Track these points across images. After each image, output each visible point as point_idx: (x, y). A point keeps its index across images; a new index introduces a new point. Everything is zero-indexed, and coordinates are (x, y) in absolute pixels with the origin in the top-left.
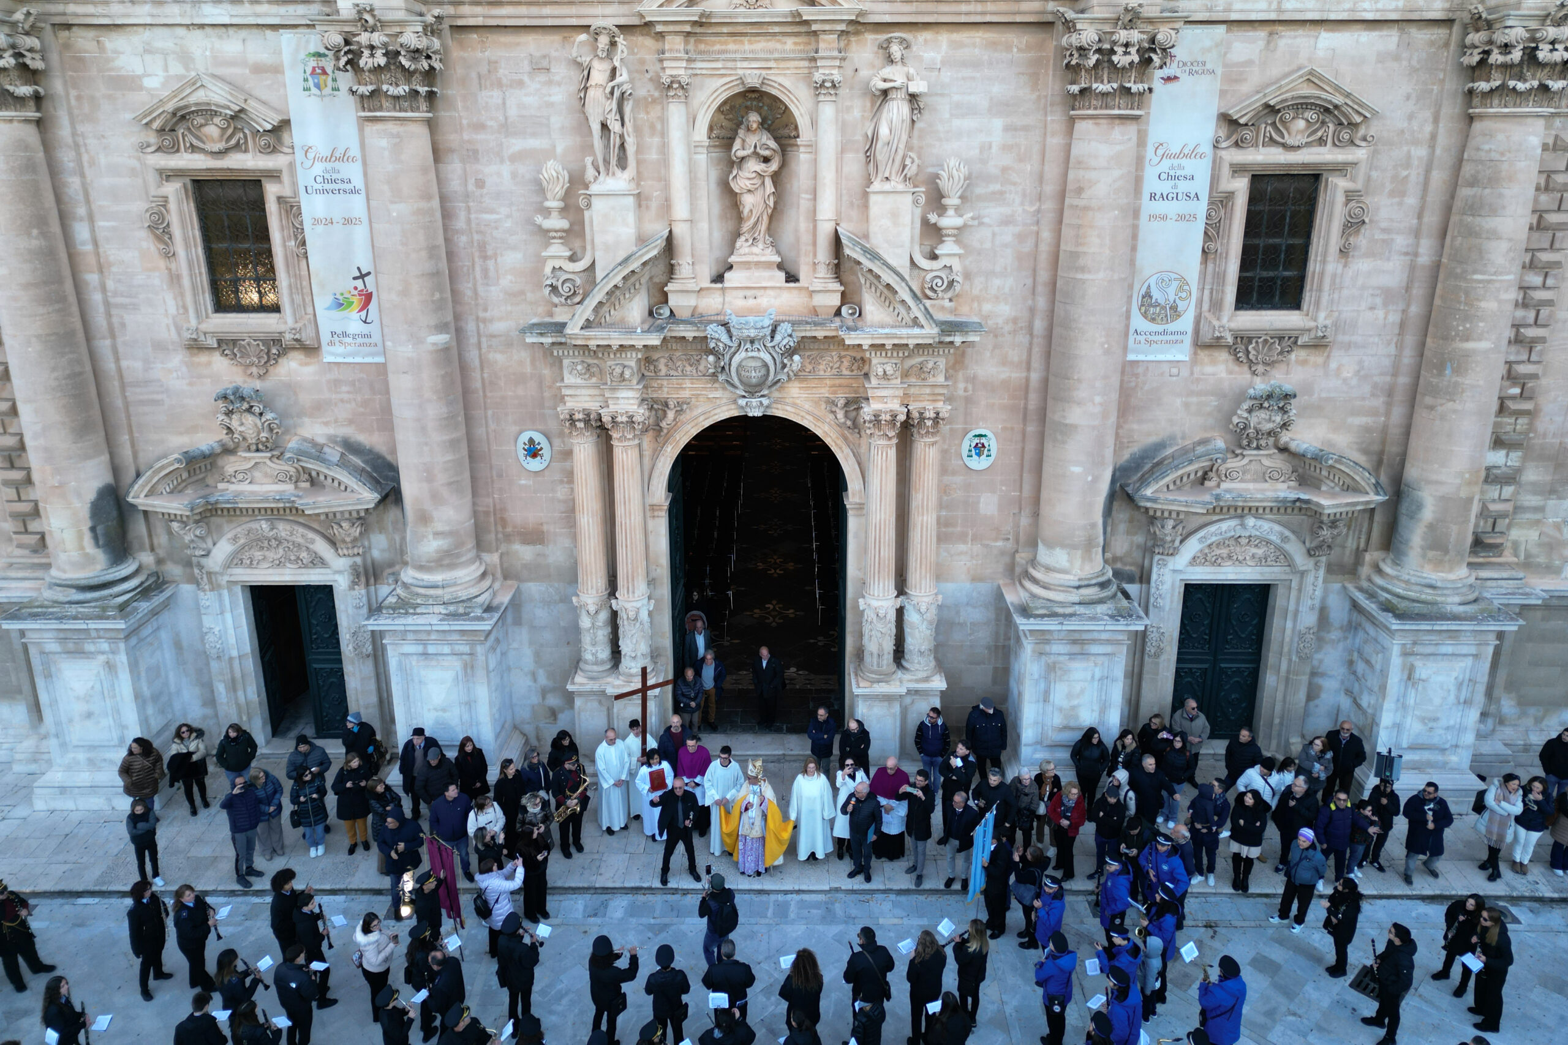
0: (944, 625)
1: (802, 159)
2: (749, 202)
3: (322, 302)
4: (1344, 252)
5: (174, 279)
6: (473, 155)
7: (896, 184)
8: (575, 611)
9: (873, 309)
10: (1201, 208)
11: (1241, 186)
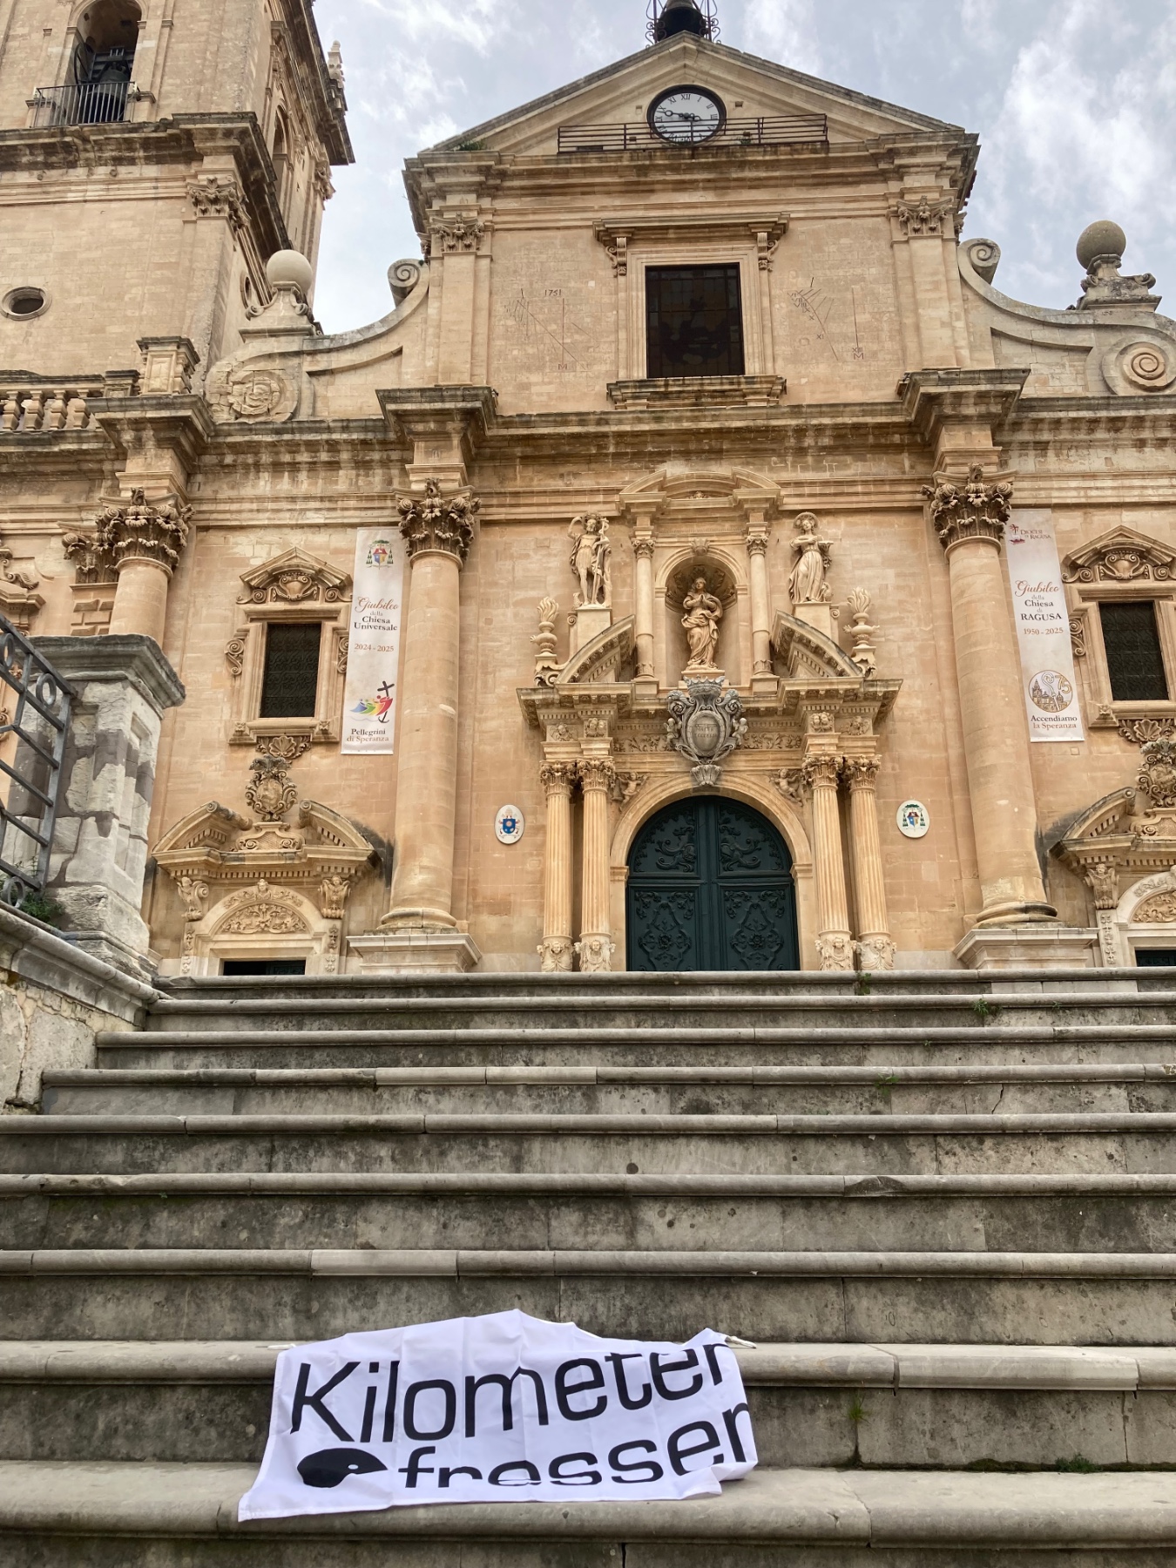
3: (350, 705)
5: (235, 693)
6: (486, 602)
7: (816, 601)
9: (806, 677)
10: (1065, 623)
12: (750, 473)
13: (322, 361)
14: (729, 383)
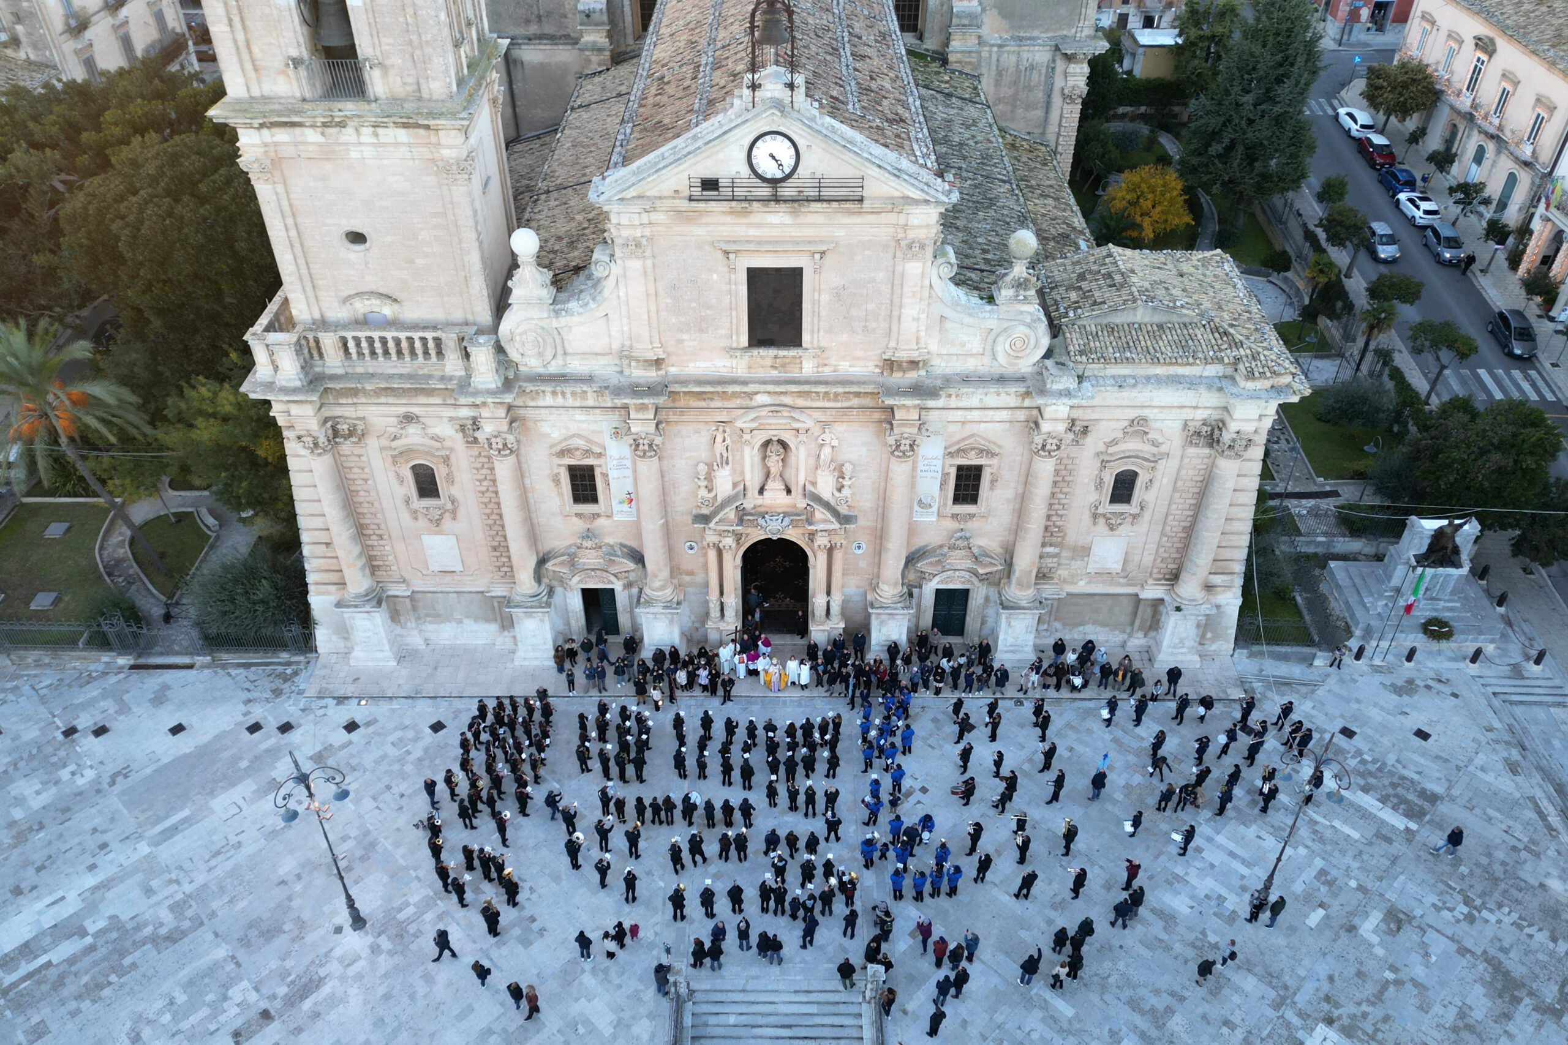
0: (845, 604)
1: (792, 458)
2: (773, 470)
3: (614, 503)
4: (992, 488)
5: (560, 494)
7: (827, 472)
8: (707, 602)
9: (818, 514)
10: (939, 475)
11: (953, 472)
12: (801, 402)
13: (563, 321)
14: (792, 352)
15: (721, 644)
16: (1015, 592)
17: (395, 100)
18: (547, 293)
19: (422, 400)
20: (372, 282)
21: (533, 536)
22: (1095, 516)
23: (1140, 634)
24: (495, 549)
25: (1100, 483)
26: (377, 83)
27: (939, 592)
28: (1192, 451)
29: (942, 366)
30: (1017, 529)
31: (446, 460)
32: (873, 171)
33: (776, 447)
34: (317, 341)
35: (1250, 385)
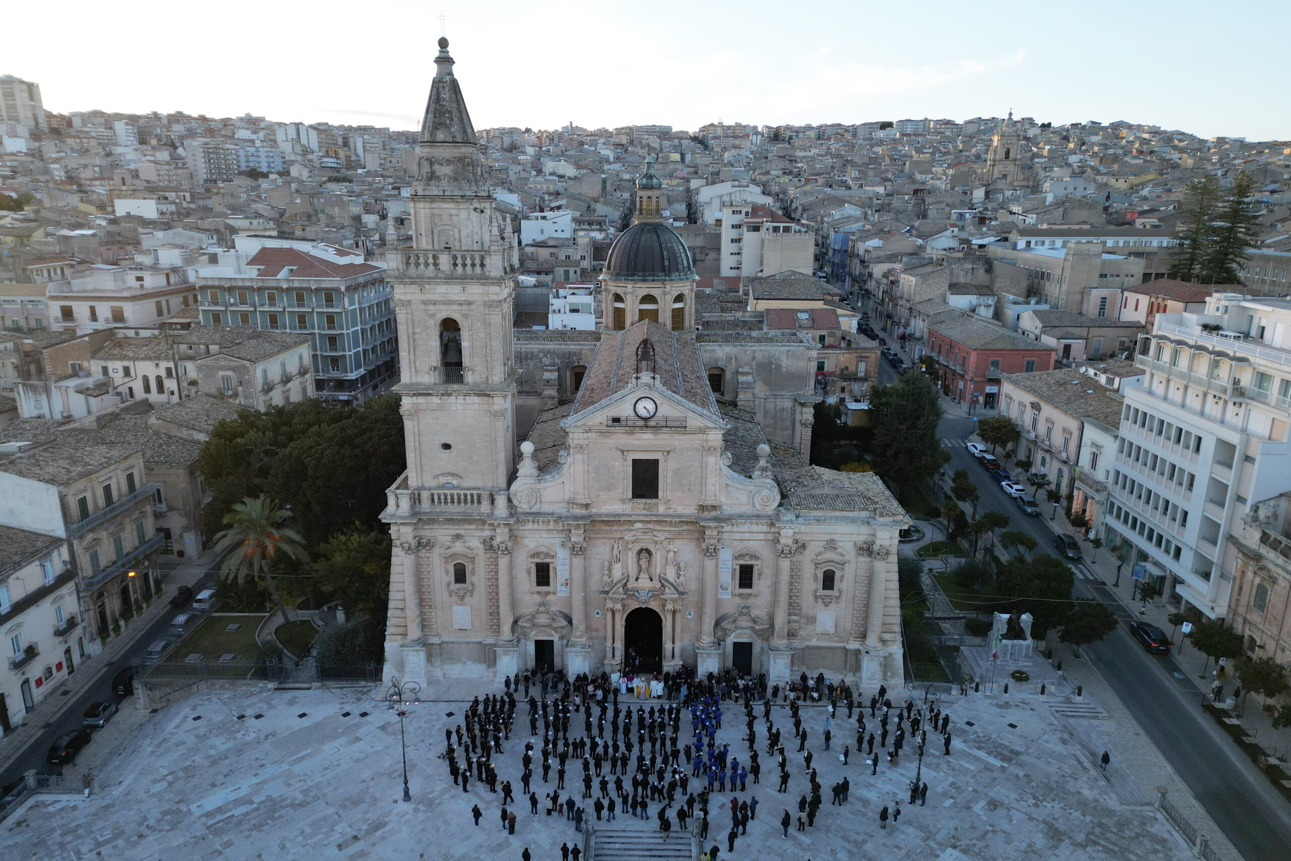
0: (682, 650)
1: (653, 559)
3: (558, 586)
4: (759, 579)
5: (530, 580)
6: (591, 561)
7: (671, 567)
8: (605, 648)
9: (667, 590)
10: (731, 571)
11: (738, 567)
12: (658, 527)
13: (542, 485)
14: (654, 501)
15: (613, 672)
16: (776, 642)
17: (476, 384)
18: (535, 472)
19: (466, 526)
20: (450, 468)
21: (514, 605)
22: (816, 597)
23: (851, 674)
24: (491, 614)
25: (816, 578)
26: (469, 377)
27: (735, 643)
28: (861, 559)
29: (728, 510)
30: (774, 604)
31: (473, 562)
32: (691, 414)
33: (644, 554)
34: (419, 495)
35: (882, 519)
